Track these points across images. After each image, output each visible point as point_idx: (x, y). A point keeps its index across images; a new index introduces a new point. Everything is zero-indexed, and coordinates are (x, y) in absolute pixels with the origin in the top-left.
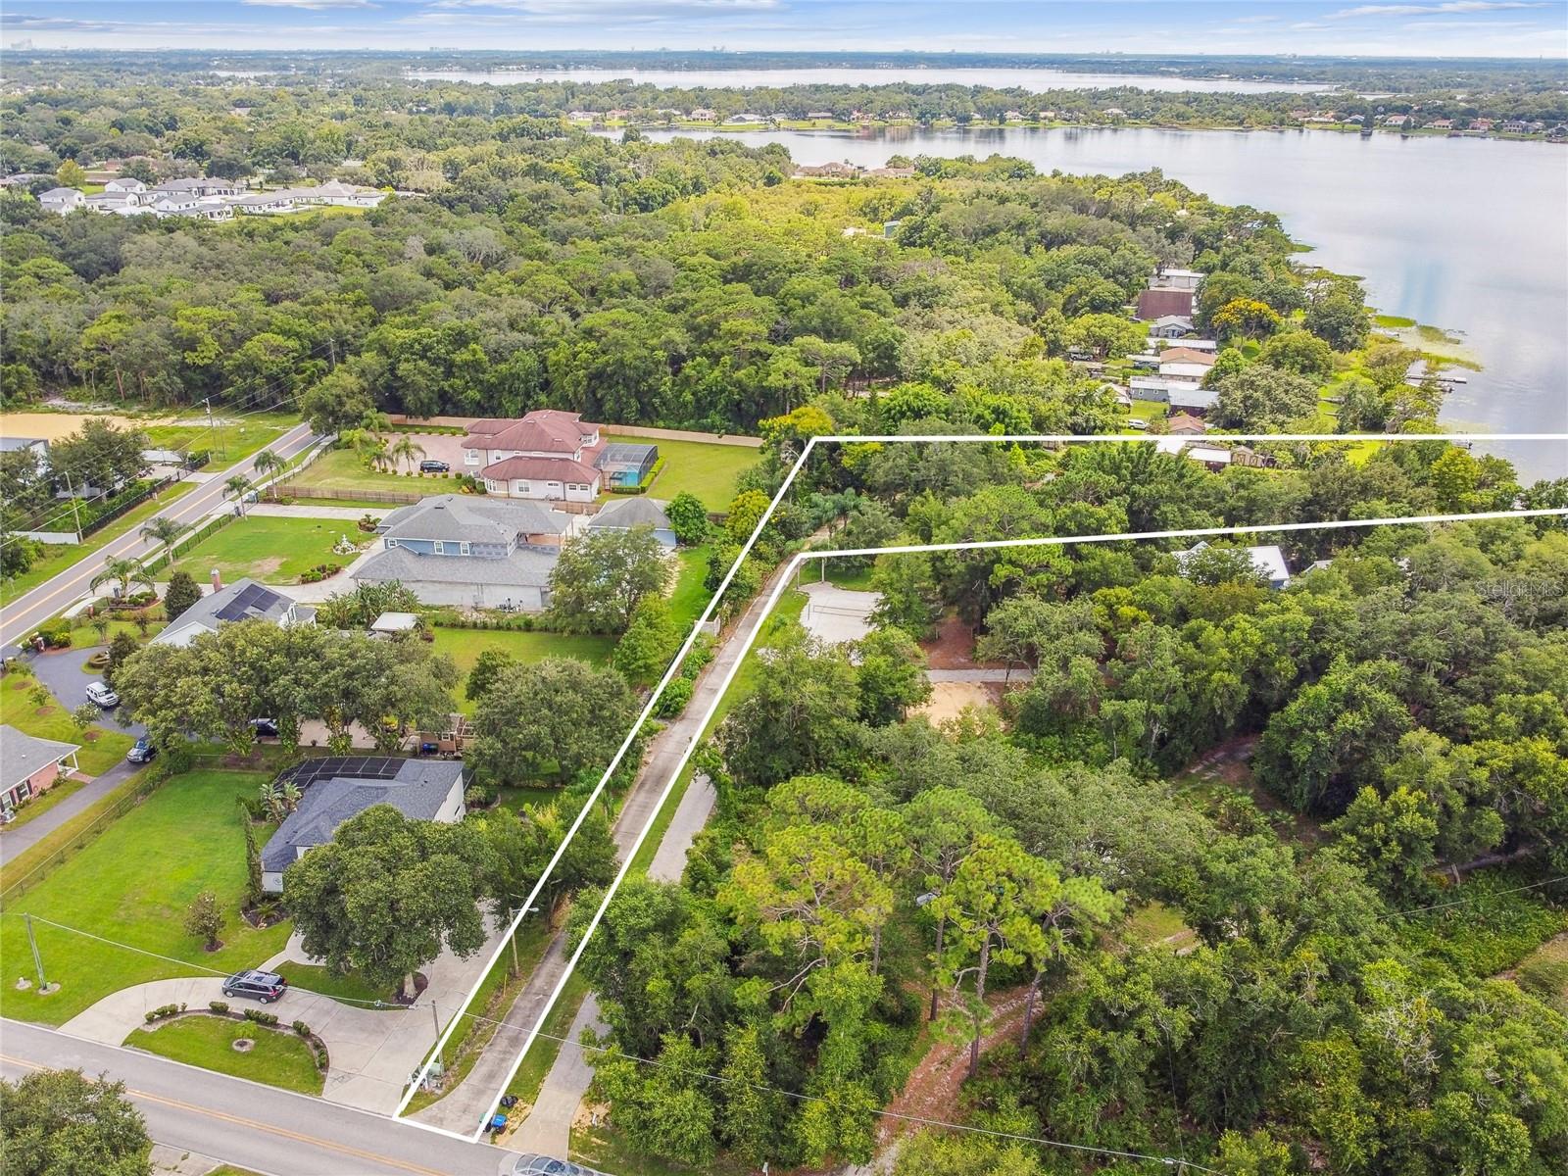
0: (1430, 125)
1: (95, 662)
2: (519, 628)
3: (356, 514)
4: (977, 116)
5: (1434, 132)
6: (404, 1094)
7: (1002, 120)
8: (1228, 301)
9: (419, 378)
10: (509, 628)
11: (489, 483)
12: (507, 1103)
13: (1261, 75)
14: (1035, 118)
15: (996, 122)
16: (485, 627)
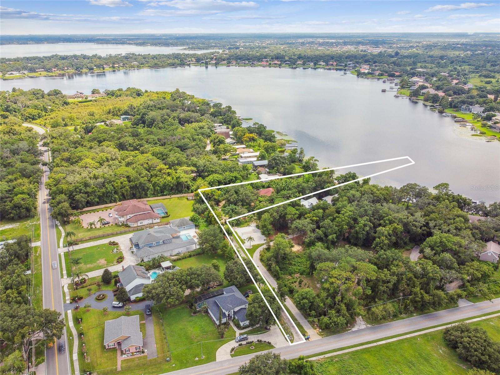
0: (221, 63)
1: (98, 298)
2: (188, 257)
3: (106, 241)
4: (95, 67)
5: (222, 65)
6: (287, 341)
7: (104, 69)
8: (244, 135)
9: (82, 199)
10: (186, 258)
11: (129, 224)
12: (304, 335)
13: (160, 44)
14: (113, 67)
15: (102, 69)
16: (180, 259)
